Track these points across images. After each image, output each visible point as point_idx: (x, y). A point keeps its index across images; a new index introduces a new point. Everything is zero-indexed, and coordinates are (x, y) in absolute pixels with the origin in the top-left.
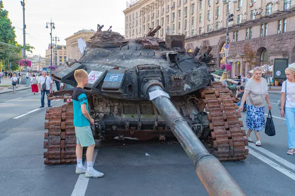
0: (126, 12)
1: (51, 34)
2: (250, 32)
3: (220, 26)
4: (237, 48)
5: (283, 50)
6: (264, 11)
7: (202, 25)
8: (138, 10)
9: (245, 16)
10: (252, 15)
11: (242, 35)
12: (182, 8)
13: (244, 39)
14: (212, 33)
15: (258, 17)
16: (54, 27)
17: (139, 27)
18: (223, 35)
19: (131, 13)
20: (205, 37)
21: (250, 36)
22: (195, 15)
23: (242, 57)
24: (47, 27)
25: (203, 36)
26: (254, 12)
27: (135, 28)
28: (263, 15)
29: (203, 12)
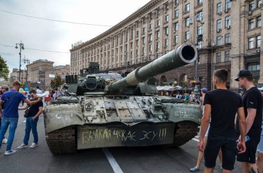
0: (71, 51)
7: (118, 62)
8: (80, 50)
16: (23, 48)
17: (80, 60)
19: (75, 52)
24: (16, 47)
27: (77, 61)
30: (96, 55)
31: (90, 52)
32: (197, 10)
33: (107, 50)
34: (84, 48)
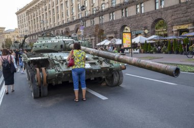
0: (17, 14)
2: (93, 21)
3: (75, 18)
5: (114, 30)
6: (100, 8)
7: (64, 19)
8: (25, 12)
10: (93, 11)
11: (88, 23)
12: (51, 10)
13: (90, 25)
14: (70, 23)
17: (26, 22)
18: (77, 24)
19: (21, 14)
20: (67, 26)
21: (94, 24)
22: (59, 13)
23: (90, 36)
26: (94, 9)
27: (24, 23)
28: (100, 10)
29: (64, 11)
30: (41, 15)
31: (35, 12)
33: (51, 8)
34: (28, 9)
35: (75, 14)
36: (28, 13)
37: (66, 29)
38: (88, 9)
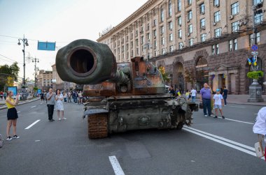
0: (99, 41)
1: (23, 51)
4: (218, 61)
9: (225, 29)
13: (227, 51)
15: (243, 27)
16: (27, 45)
18: (198, 50)
20: (178, 54)
24: (19, 44)
25: (175, 53)
29: (173, 32)
30: (134, 40)
31: (124, 37)
32: (187, 10)
33: (150, 28)
34: (115, 33)
35: (194, 35)
36: (113, 39)
37: (178, 58)
38: (223, 25)
